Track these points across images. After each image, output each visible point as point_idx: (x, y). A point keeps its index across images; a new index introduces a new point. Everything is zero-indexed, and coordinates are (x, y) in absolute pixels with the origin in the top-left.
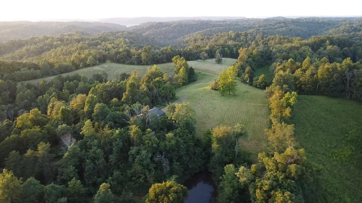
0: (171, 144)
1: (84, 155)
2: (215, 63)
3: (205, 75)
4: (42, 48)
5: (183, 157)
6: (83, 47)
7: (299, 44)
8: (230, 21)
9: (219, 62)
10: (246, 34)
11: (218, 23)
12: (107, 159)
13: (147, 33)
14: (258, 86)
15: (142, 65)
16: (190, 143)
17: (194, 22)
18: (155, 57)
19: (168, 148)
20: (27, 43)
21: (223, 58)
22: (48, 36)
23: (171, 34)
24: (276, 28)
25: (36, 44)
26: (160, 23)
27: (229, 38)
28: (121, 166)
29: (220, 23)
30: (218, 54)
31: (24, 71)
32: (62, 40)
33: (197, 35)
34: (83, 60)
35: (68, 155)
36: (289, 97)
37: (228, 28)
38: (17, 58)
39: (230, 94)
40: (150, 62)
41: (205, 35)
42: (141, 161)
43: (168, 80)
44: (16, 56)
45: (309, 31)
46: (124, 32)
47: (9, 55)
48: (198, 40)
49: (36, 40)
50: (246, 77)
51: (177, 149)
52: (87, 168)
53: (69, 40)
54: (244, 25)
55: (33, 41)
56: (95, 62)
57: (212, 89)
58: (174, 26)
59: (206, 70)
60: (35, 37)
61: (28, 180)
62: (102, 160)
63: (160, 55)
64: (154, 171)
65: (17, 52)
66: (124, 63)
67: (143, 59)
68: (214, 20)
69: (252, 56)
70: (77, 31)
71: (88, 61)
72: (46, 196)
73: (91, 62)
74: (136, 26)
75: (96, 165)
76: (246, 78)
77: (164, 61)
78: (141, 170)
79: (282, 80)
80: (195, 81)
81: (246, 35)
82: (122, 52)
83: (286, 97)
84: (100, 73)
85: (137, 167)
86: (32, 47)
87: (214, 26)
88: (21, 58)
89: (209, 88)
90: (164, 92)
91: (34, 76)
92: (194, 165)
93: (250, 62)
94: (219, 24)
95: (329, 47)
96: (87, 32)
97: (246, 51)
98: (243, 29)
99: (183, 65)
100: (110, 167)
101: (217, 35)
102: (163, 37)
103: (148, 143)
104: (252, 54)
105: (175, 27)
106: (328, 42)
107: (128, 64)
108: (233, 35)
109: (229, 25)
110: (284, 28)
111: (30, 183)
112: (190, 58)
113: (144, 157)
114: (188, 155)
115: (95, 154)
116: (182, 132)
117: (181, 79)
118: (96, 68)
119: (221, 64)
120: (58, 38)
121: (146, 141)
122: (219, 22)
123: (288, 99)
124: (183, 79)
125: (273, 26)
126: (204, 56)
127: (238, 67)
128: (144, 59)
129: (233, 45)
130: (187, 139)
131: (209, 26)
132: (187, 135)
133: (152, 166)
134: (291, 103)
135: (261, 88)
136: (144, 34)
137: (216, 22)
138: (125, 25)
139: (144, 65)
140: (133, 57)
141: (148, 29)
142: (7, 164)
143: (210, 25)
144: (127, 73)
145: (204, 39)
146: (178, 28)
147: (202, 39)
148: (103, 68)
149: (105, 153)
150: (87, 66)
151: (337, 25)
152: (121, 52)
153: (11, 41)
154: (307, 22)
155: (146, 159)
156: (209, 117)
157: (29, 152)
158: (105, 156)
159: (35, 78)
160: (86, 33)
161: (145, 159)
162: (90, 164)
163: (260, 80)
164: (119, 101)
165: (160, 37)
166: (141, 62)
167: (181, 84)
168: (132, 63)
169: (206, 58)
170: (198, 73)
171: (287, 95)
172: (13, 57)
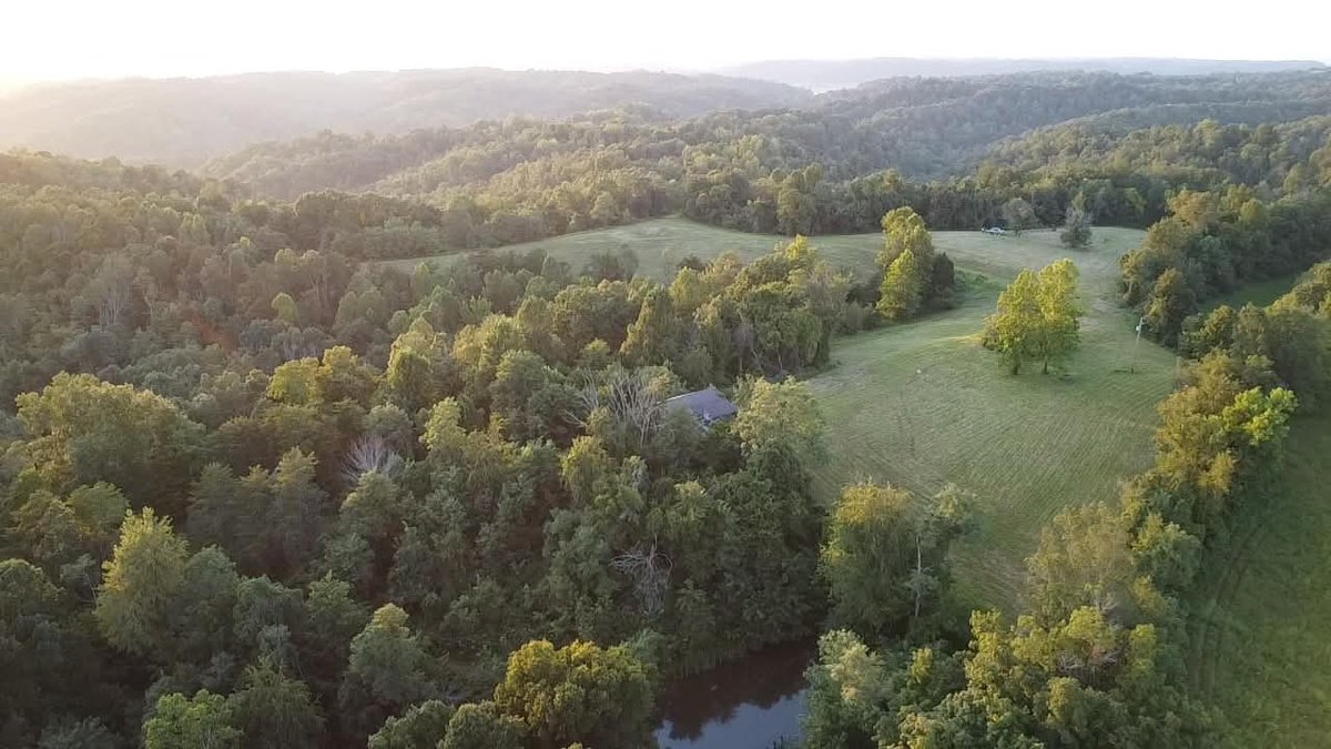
0: (685, 519)
1: (407, 511)
2: (1060, 243)
4: (497, 156)
5: (725, 574)
6: (610, 160)
8: (1234, 81)
9: (1077, 241)
10: (1270, 133)
11: (1179, 87)
12: (471, 533)
13: (875, 119)
15: (780, 233)
16: (767, 528)
17: (1073, 79)
18: (827, 208)
19: (671, 534)
20: (463, 139)
21: (1095, 230)
22: (529, 117)
23: (967, 126)
25: (484, 143)
26: (932, 82)
27: (1188, 150)
28: (514, 568)
29: (1188, 88)
30: (1076, 212)
31: (393, 226)
32: (562, 134)
33: (1062, 132)
34: (581, 205)
35: (357, 503)
36: (1252, 407)
37: (1214, 107)
38: (421, 187)
39: (1045, 372)
40: (808, 222)
41: (1092, 131)
42: (573, 560)
43: (808, 296)
44: (421, 181)
46: (785, 111)
47: (400, 177)
48: (1057, 154)
49: (489, 132)
50: (1154, 308)
51: (707, 542)
52: (401, 550)
53: (586, 135)
54: (1296, 95)
55: (480, 135)
56: (618, 212)
57: (984, 345)
58: (987, 95)
60: (489, 120)
61: (206, 551)
62: (454, 534)
63: (849, 200)
64: (609, 603)
65: (426, 168)
66: (716, 222)
67: (780, 212)
68: (1166, 72)
69: (1231, 226)
70: (631, 106)
71: (595, 209)
72: (236, 611)
73: (602, 212)
74: (845, 92)
75: (432, 548)
76: (1155, 314)
77: (858, 225)
78: (565, 592)
79: (1260, 336)
80: (949, 308)
81: (1271, 139)
82: (717, 184)
83: (1237, 406)
84: (616, 252)
85: (555, 581)
86: (469, 153)
87: (1156, 97)
88: (433, 185)
89: (974, 339)
90: (774, 339)
91: (418, 247)
92: (761, 616)
93: (1209, 252)
94: (1177, 92)
96: (664, 111)
97: (1203, 204)
98: (1283, 112)
99: (912, 243)
100: (477, 562)
101: (1139, 136)
102: (933, 136)
103: (605, 503)
104: (1232, 218)
105: (991, 97)
107: (730, 227)
108: (1210, 138)
111: (204, 564)
112: (963, 219)
113: (580, 549)
114: (752, 571)
115: (439, 512)
116: (746, 485)
117: (892, 297)
118: (620, 235)
119: (1085, 250)
120: (553, 127)
121: (600, 497)
122: (1185, 81)
123: (1245, 416)
124: (899, 297)
126: (1018, 217)
127: (1136, 267)
128: (786, 213)
129: (1164, 177)
130: (759, 512)
131: (1134, 97)
132: (764, 501)
133: (605, 587)
134: (1252, 436)
136: (860, 125)
137: (1172, 80)
138: (807, 88)
139: (784, 234)
140: (749, 202)
141: (881, 103)
142: (194, 499)
143: (1140, 92)
144: (703, 261)
145: (1083, 148)
146: (1000, 101)
147: (1076, 151)
148: (640, 234)
149: (471, 514)
150: (588, 225)
152: (712, 185)
153: (417, 130)
155: (589, 557)
156: (913, 450)
157: (256, 473)
158: (468, 524)
159: (422, 252)
160: (660, 113)
161: (585, 558)
162: (413, 541)
163: (1207, 329)
164: (609, 350)
165: (921, 134)
166: (776, 222)
167: (891, 315)
168: (743, 226)
169: (1025, 224)
170: (974, 278)
171: (1243, 400)
172: (410, 183)
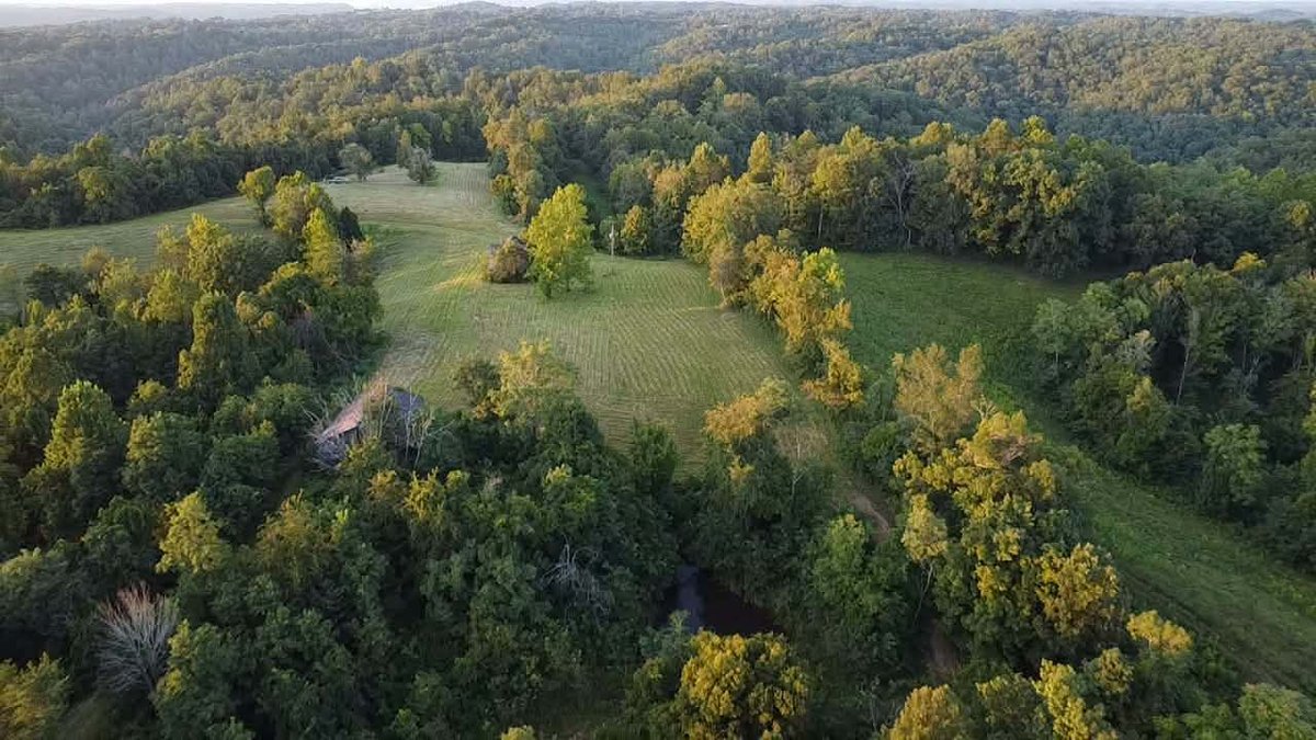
2: (410, 182)
3: (402, 233)
7: (636, 94)
8: (307, 22)
9: (424, 177)
10: (422, 66)
11: (264, 30)
14: (626, 249)
15: (88, 223)
24: (495, 44)
45: (600, 49)
54: (368, 34)
57: (492, 281)
59: (391, 214)
87: (254, 41)
89: (473, 278)
90: (346, 322)
94: (271, 35)
95: (730, 99)
99: (313, 202)
101: (307, 78)
106: (718, 81)
108: (374, 76)
109: (313, 36)
110: (522, 44)
122: (267, 25)
125: (481, 34)
126: (360, 161)
131: (232, 42)
135: (639, 254)
139: (96, 222)
143: (236, 38)
151: (678, 28)
154: (584, 19)
166: (80, 210)
169: (367, 169)
